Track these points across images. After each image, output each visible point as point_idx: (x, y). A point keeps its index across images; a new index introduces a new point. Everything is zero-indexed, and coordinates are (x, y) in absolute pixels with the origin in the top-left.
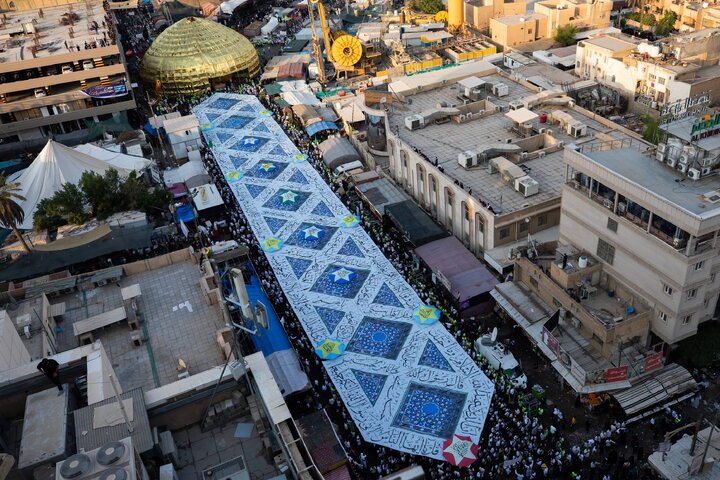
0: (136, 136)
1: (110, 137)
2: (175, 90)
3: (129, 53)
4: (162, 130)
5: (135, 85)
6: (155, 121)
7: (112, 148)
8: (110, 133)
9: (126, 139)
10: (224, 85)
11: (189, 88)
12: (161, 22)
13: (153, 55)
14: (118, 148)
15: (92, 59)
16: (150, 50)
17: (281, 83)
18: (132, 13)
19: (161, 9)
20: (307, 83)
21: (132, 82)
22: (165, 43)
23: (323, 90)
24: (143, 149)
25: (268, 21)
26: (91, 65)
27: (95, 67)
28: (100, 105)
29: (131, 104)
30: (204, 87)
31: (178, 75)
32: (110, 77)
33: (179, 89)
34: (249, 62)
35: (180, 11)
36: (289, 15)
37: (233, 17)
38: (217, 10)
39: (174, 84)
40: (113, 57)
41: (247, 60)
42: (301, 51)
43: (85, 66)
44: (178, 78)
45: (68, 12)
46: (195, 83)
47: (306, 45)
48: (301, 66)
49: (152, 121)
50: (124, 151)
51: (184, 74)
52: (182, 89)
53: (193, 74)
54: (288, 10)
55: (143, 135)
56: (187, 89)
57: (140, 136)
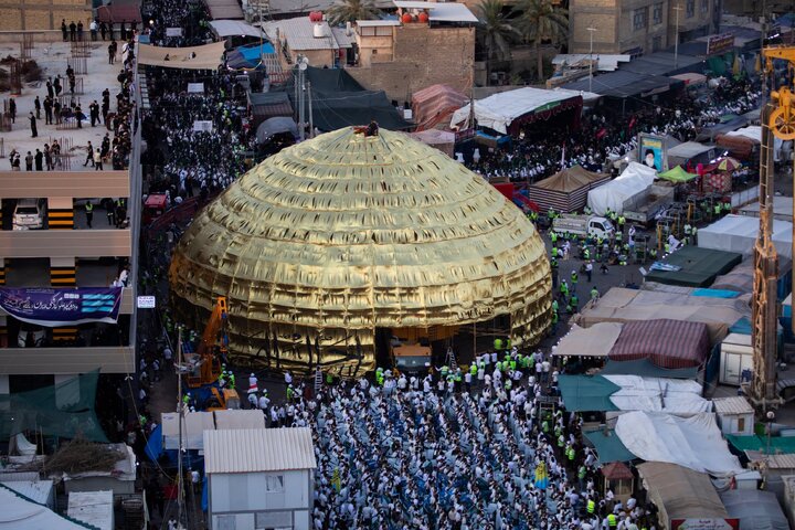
0: (108, 462)
1: (28, 449)
2: (264, 344)
3: (156, 200)
4: (196, 459)
5: (147, 302)
6: (180, 427)
7: (23, 487)
8: (32, 438)
9: (74, 466)
10: (427, 351)
11: (308, 349)
12: (277, 124)
13: (222, 222)
14: (43, 489)
15: (43, 202)
16: (218, 206)
17: (615, 379)
18: (197, 88)
19: (288, 86)
20: (705, 394)
21: (142, 292)
22: (270, 192)
23: (758, 429)
24: (118, 508)
25: (616, 173)
26: (35, 219)
27: (45, 226)
28: (30, 343)
29: (121, 359)
30: (356, 352)
31: (285, 300)
32: (81, 262)
33: (277, 345)
34: (516, 297)
35: (345, 98)
36: (688, 166)
37: (506, 146)
38: (460, 115)
39: (264, 326)
40: (107, 204)
41: (516, 288)
42: (707, 283)
43: (18, 219)
44: (282, 309)
45: (16, 53)
46: (332, 332)
47: (726, 270)
48: (697, 334)
49: (169, 423)
50: (59, 503)
51: (302, 302)
52: (286, 347)
53: (329, 305)
54: (691, 149)
55: (130, 464)
56: (299, 349)
57: (121, 466)
